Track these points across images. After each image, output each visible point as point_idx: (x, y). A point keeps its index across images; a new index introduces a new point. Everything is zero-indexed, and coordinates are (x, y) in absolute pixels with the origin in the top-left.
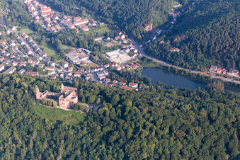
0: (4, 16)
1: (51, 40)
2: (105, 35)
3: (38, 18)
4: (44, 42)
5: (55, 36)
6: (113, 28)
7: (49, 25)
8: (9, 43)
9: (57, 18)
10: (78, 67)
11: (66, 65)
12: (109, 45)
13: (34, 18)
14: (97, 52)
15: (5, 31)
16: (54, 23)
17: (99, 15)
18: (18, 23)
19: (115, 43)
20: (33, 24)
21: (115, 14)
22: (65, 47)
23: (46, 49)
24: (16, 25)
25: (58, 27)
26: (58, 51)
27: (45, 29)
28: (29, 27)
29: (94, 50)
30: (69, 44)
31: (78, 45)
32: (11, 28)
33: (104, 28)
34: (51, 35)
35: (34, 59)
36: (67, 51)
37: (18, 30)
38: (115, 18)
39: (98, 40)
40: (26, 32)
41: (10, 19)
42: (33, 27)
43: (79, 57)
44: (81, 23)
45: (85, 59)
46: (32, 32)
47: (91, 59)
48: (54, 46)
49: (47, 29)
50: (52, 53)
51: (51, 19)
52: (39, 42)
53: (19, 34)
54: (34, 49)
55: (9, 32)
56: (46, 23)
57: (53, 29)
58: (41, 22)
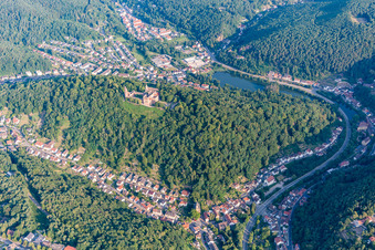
0: (103, 27)
1: (141, 47)
2: (185, 44)
4: (134, 49)
5: (144, 44)
6: (190, 38)
7: (139, 35)
8: (106, 49)
9: (146, 29)
10: (161, 70)
11: (152, 69)
12: (187, 52)
13: (128, 29)
14: (177, 58)
15: (104, 39)
16: (143, 33)
17: (180, 27)
18: (114, 33)
19: (192, 51)
20: (126, 33)
21: (193, 26)
22: (152, 53)
23: (136, 54)
24: (112, 34)
25: (147, 37)
26: (146, 57)
27: (136, 38)
28: (123, 36)
29: (174, 54)
30: (155, 51)
31: (162, 52)
32: (108, 37)
33: (183, 38)
34: (140, 44)
35: (126, 63)
36: (153, 57)
37: (114, 38)
38: (193, 30)
39: (178, 48)
40: (121, 40)
41: (108, 30)
42: (126, 36)
43: (162, 62)
44: (166, 34)
45: (167, 64)
46: (125, 40)
47: (172, 63)
48: (142, 53)
49: (138, 38)
50: (141, 58)
51: (141, 30)
52: (131, 48)
53: (115, 42)
54: (126, 54)
55: (106, 40)
56: (137, 33)
57: (142, 38)
58: (133, 33)
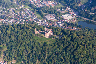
0: (18, 1)
1: (39, 11)
2: (61, 8)
3: (32, 2)
4: (35, 12)
5: (40, 9)
6: (64, 5)
7: (37, 5)
8: (21, 12)
9: (40, 1)
10: (50, 21)
11: (45, 21)
12: (63, 12)
13: (31, 2)
14: (58, 15)
15: (19, 7)
16: (39, 4)
18: (24, 4)
19: (66, 11)
20: (30, 4)
22: (45, 14)
23: (36, 14)
24: (23, 5)
25: (41, 5)
26: (42, 15)
27: (35, 6)
28: (29, 5)
29: (57, 14)
30: (46, 12)
31: (50, 13)
32: (21, 6)
33: (60, 5)
34: (38, 9)
37: (24, 7)
38: (65, 1)
39: (59, 10)
40: (27, 7)
41: (20, 3)
42: (30, 5)
43: (50, 17)
44: (51, 3)
45: (53, 18)
46: (30, 7)
47: (56, 18)
48: (40, 13)
49: (36, 6)
50: (39, 16)
51: (38, 2)
52: (33, 12)
53: (25, 8)
54: (31, 15)
55: (20, 8)
56: (36, 4)
57: (39, 6)
58: (34, 3)
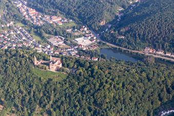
0: (4, 15)
1: (38, 31)
2: (74, 28)
3: (27, 16)
4: (32, 32)
5: (40, 28)
6: (78, 24)
7: (35, 21)
8: (9, 32)
9: (40, 17)
10: (56, 48)
11: (49, 47)
12: (76, 34)
13: (24, 16)
14: (69, 38)
15: (6, 24)
16: (38, 20)
17: (68, 15)
18: (14, 20)
19: (80, 33)
20: (24, 20)
21: (80, 14)
22: (47, 35)
23: (34, 36)
24: (12, 21)
25: (41, 23)
26: (43, 38)
27: (32, 24)
28: (22, 22)
29: (67, 37)
30: (50, 33)
31: (56, 34)
32: (9, 22)
33: (72, 23)
34: (37, 27)
35: (27, 43)
36: (49, 38)
37: (14, 24)
38: (79, 17)
39: (69, 31)
40: (20, 25)
41: (8, 17)
42: (24, 22)
43: (56, 41)
44: (57, 20)
45: (61, 43)
46: (23, 25)
47: (65, 42)
48: (40, 35)
49: (34, 24)
50: (39, 39)
51: (36, 17)
52: (29, 32)
53: (15, 26)
54: (26, 36)
55: (8, 25)
56: (33, 20)
57: (38, 23)
58: (29, 19)
